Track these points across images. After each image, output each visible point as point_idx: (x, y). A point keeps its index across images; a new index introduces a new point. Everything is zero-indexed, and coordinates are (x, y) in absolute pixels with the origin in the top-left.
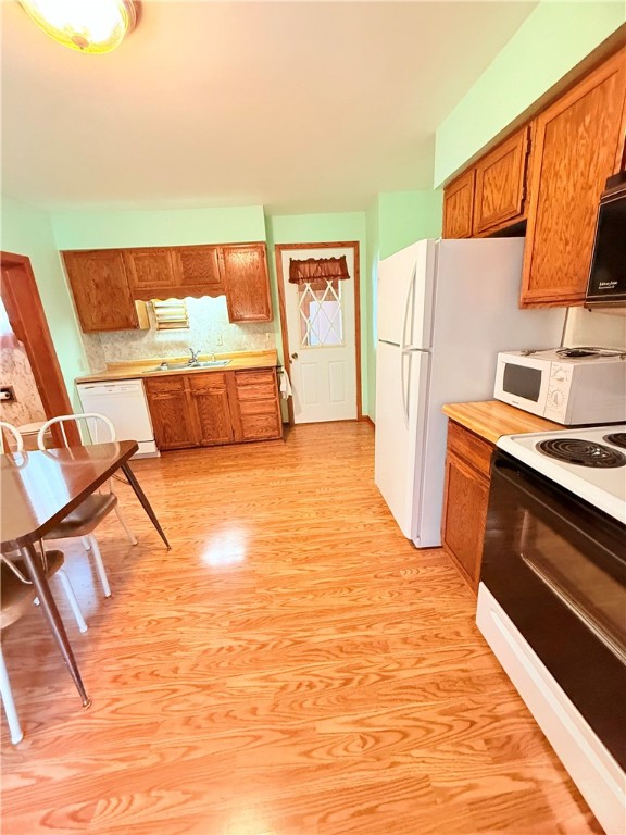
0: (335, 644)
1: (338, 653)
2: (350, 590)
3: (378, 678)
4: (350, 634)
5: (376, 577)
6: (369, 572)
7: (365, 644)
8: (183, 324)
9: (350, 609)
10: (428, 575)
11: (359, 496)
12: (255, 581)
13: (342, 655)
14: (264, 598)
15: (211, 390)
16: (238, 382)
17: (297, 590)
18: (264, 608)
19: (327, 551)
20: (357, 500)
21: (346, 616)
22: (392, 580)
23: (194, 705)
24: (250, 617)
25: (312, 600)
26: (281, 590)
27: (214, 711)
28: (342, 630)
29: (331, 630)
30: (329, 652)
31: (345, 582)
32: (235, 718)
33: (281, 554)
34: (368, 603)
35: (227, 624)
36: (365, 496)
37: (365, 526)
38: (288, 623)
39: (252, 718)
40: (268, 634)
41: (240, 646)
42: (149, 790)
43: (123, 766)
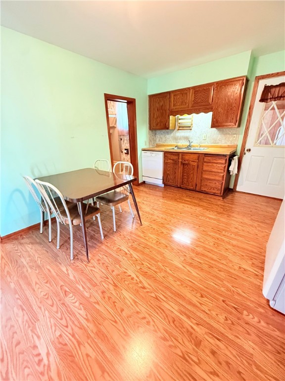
0: (173, 315)
1: (171, 321)
2: (202, 296)
3: (181, 354)
4: (184, 318)
5: (223, 301)
6: (221, 295)
7: (188, 331)
8: (189, 128)
9: (194, 306)
10: (265, 330)
11: (250, 249)
12: (161, 258)
13: (172, 325)
14: (159, 268)
15: (190, 162)
16: (205, 160)
17: (175, 275)
18: (156, 272)
19: (205, 267)
20: (248, 250)
21: (189, 307)
22: (234, 311)
23: (109, 288)
24: (148, 271)
25: (178, 285)
26: (168, 270)
27: (112, 297)
28: (181, 312)
29: (176, 307)
30: (167, 316)
31: (201, 289)
32: (115, 306)
33: (181, 253)
34: (208, 312)
35: (139, 268)
36: (255, 250)
37: (240, 268)
38: (159, 287)
39: (120, 312)
40: (149, 285)
41: (136, 280)
42: (81, 304)
43: (81, 289)
